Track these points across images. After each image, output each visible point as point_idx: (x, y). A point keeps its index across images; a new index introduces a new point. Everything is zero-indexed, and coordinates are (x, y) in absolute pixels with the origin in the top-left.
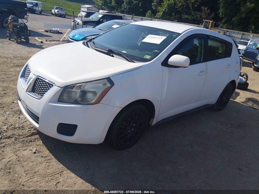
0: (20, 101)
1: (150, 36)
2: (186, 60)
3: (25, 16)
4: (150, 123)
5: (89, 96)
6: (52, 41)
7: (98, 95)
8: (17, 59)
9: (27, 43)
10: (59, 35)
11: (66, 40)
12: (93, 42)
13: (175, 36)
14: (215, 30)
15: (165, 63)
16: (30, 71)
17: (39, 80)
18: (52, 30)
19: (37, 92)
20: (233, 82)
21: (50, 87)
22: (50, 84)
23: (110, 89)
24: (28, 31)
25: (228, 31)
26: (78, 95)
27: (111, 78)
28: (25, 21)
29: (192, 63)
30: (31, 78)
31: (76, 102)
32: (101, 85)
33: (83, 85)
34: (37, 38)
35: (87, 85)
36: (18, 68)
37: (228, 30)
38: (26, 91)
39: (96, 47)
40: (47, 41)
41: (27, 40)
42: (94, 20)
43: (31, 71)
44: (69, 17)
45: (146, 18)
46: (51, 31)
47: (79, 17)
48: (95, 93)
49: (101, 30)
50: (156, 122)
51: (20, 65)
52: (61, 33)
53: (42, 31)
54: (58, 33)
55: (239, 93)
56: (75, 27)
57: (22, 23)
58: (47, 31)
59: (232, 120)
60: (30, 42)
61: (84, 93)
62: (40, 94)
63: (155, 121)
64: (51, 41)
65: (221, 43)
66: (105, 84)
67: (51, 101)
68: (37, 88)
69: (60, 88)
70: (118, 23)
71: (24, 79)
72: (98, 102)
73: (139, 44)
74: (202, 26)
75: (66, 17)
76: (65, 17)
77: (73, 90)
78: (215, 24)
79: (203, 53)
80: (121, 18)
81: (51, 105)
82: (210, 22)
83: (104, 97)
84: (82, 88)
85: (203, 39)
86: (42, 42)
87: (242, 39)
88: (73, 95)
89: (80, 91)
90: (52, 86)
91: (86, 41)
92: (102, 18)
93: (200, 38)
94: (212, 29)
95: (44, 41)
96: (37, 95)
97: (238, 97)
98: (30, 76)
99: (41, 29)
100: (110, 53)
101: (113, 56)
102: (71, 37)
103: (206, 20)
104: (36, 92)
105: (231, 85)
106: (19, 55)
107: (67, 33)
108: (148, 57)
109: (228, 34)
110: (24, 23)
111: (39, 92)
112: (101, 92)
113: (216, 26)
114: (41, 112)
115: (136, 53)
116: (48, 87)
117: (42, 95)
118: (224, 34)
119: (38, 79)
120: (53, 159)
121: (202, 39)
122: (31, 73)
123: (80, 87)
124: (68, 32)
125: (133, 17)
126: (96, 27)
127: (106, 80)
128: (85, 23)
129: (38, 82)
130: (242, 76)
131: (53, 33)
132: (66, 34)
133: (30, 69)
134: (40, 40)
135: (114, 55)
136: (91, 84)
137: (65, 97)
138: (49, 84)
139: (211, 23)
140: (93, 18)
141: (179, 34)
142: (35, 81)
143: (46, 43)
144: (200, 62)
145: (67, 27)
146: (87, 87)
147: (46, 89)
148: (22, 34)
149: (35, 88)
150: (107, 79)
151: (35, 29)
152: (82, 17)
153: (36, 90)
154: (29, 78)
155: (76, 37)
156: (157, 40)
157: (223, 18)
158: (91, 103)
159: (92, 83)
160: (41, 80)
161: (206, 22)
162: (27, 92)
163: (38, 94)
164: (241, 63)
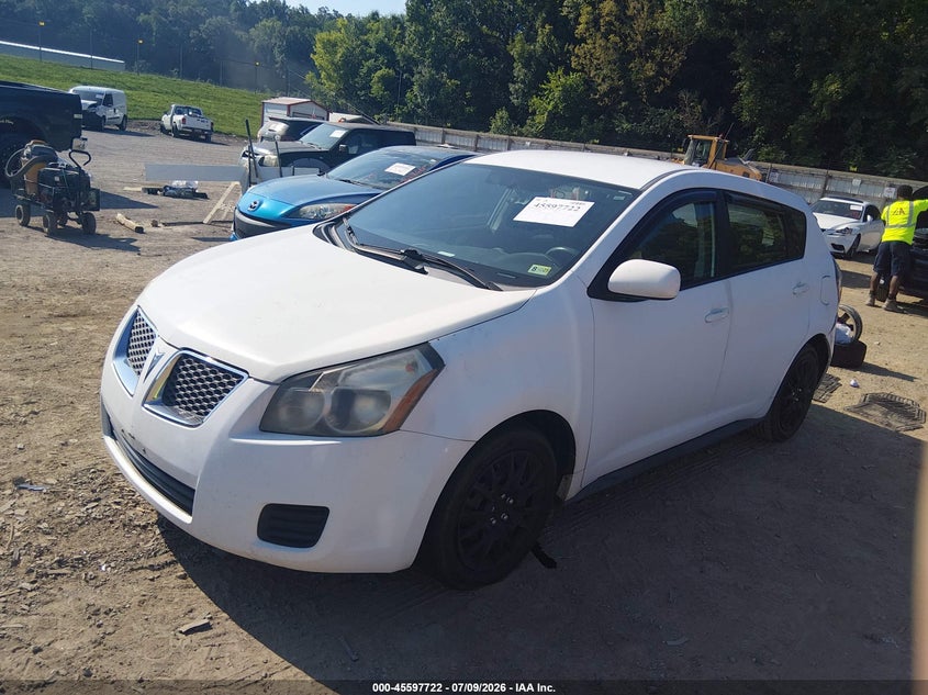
0: (113, 435)
1: (537, 200)
2: (669, 276)
3: (76, 142)
4: (559, 493)
5: (364, 407)
6: (175, 224)
7: (395, 403)
8: (60, 293)
9: (87, 236)
10: (198, 202)
11: (222, 219)
12: (350, 228)
13: (622, 198)
14: (732, 168)
15: (599, 288)
16: (150, 334)
17: (189, 362)
18: (171, 188)
19: (184, 402)
20: (818, 341)
21: (233, 384)
22: (229, 372)
23: (433, 380)
24: (93, 194)
25: (775, 170)
26: (328, 405)
27: (432, 343)
28: (80, 159)
29: (687, 283)
30: (159, 357)
31: (321, 431)
32: (402, 368)
33: (344, 372)
34: (120, 216)
35: (356, 371)
36: (68, 323)
37: (774, 165)
38: (144, 402)
39: (363, 245)
40: (156, 226)
41: (88, 223)
42: (317, 149)
43: (156, 332)
44: (224, 139)
45: (491, 134)
46: (168, 192)
47: (262, 138)
48: (382, 397)
49: (349, 182)
50: (580, 489)
51: (73, 312)
52: (204, 196)
53: (133, 191)
54: (193, 195)
55: (838, 379)
56: (255, 174)
57: (69, 167)
58: (153, 192)
59: (824, 471)
60: (97, 230)
61: (346, 398)
62: (195, 408)
63: (576, 485)
64: (169, 224)
65: (767, 214)
66: (413, 366)
67: (238, 430)
68: (183, 389)
69: (268, 386)
70: (405, 159)
71: (126, 362)
72: (394, 426)
73: (495, 228)
74: (686, 157)
75: (213, 138)
76: (207, 140)
77: (312, 389)
78: (730, 147)
79: (713, 250)
80: (409, 139)
81: (236, 444)
82: (711, 142)
83: (413, 407)
84: (339, 381)
85: (711, 206)
86: (139, 230)
87: (824, 193)
88: (310, 406)
89: (335, 392)
90: (238, 382)
91: (322, 225)
92: (343, 140)
93: (702, 203)
94: (720, 164)
95: (147, 227)
96: (183, 412)
97: (837, 393)
98: (155, 350)
99: (132, 184)
100: (413, 260)
101: (423, 272)
102: (247, 210)
103: (696, 137)
104: (178, 404)
105: (813, 349)
106: (64, 279)
107: (226, 195)
108: (541, 270)
109: (775, 178)
110: (79, 167)
111: (191, 401)
112: (403, 392)
113: (730, 154)
114: (201, 471)
115: (497, 258)
116: (222, 384)
117: (202, 411)
118: (763, 180)
119: (185, 360)
120: (233, 635)
121: (708, 203)
122: (157, 340)
123: (333, 378)
124: (229, 190)
125: (447, 133)
126: (332, 173)
127: (416, 352)
128: (288, 161)
129: (186, 369)
130: (842, 320)
131: (174, 196)
132: (222, 200)
133: (151, 326)
134: (133, 224)
135: (426, 269)
136: (371, 367)
137: (283, 414)
138: (228, 374)
139: (714, 146)
140: (313, 140)
141: (636, 193)
142: (176, 365)
143: (153, 234)
144: (707, 280)
145: (225, 174)
146: (358, 379)
147: (218, 392)
148: (70, 204)
149: (177, 390)
150: (422, 347)
151: (111, 183)
152: (270, 139)
153: (180, 396)
154: (150, 357)
155: (263, 206)
156: (565, 213)
157: (754, 126)
158: (373, 432)
159: (373, 363)
160: (197, 360)
161: (697, 141)
162: (146, 406)
163: (188, 409)
164: (837, 278)
